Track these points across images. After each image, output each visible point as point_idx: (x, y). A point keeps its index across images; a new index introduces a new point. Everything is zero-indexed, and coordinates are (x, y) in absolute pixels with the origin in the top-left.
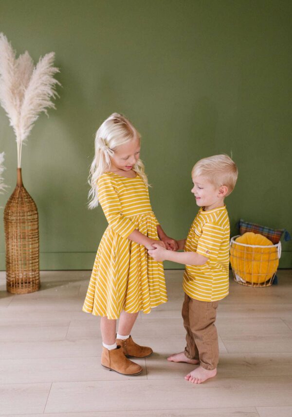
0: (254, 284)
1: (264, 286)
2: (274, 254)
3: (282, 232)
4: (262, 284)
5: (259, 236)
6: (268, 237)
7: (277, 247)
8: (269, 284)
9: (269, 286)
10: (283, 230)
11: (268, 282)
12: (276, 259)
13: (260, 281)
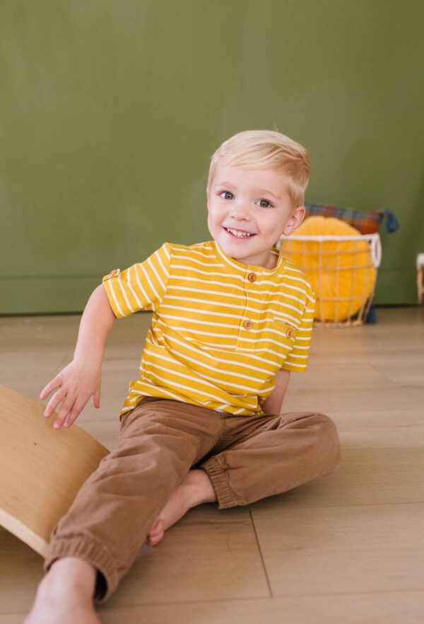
0: (327, 321)
1: (348, 323)
2: (365, 255)
3: (381, 215)
4: (344, 321)
5: (333, 222)
6: (353, 225)
7: (370, 242)
8: (359, 322)
9: (358, 326)
10: (382, 210)
11: (354, 318)
12: (369, 267)
13: (338, 315)
